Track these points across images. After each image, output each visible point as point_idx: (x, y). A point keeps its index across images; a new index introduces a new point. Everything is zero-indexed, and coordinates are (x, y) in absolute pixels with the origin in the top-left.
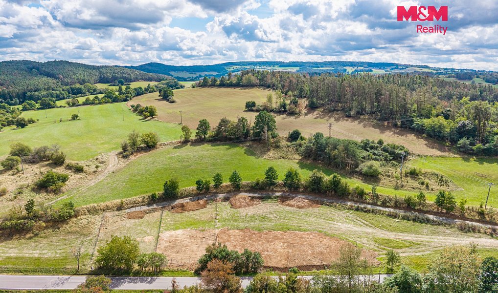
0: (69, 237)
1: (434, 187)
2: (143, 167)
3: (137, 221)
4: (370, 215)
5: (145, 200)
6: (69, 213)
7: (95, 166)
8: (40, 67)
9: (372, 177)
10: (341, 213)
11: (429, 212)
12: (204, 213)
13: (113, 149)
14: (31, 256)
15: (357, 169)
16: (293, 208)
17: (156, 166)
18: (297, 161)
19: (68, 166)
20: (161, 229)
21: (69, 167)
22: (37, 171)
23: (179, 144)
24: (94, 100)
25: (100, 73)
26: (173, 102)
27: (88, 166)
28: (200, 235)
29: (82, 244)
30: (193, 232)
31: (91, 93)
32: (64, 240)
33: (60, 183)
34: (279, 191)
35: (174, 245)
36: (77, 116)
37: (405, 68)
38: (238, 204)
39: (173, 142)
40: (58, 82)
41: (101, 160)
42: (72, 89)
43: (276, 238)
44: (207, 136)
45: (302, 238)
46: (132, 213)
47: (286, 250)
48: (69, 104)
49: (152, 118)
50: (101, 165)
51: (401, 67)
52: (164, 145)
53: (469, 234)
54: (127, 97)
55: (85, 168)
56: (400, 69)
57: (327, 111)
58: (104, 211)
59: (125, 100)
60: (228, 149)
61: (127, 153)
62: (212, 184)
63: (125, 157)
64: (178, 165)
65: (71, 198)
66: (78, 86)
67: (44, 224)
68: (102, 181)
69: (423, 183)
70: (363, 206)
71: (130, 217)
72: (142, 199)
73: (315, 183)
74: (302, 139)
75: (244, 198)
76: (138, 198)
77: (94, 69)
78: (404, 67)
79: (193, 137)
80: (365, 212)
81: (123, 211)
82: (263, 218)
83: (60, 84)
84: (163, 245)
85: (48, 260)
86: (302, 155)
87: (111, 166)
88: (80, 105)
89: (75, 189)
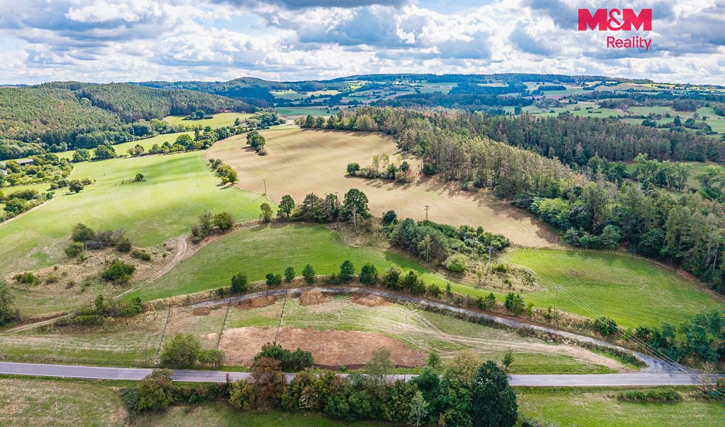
0: (136, 333)
1: (517, 286)
2: (213, 255)
3: (202, 317)
4: (438, 316)
5: (212, 295)
6: (136, 308)
7: (162, 254)
8: (92, 94)
9: (456, 272)
10: (409, 312)
11: (497, 314)
12: (270, 310)
13: (182, 231)
14: (103, 349)
15: (443, 263)
16: (362, 306)
17: (228, 254)
18: (385, 250)
19: (134, 253)
20: (226, 326)
21: (136, 255)
22: (102, 259)
23: (258, 225)
24: (163, 147)
25: (172, 100)
26: (263, 154)
27: (155, 254)
28: (263, 333)
29: (149, 339)
30: (257, 330)
31: (160, 131)
32: (133, 335)
33: (126, 276)
34: (355, 287)
35: (235, 342)
36: (142, 176)
37: (616, 84)
38: (308, 301)
39: (251, 222)
40: (116, 117)
41: (168, 246)
42: (136, 128)
43: (336, 338)
44: (290, 215)
45: (361, 338)
46: (198, 309)
47: (341, 350)
48: (131, 154)
49: (232, 185)
50: (169, 252)
51: (610, 82)
52: (241, 225)
53: (526, 338)
54: (206, 143)
55: (152, 257)
56: (609, 85)
57: (444, 180)
58: (170, 306)
59: (204, 148)
60: (312, 232)
61: (197, 238)
62: (284, 278)
63: (196, 243)
64: (252, 254)
65: (138, 292)
66: (142, 123)
67: (113, 319)
68: (170, 272)
69: (506, 282)
70: (433, 306)
71: (196, 313)
72: (208, 294)
73: (391, 279)
74: (396, 222)
75: (316, 294)
76: (205, 293)
77: (164, 96)
78: (614, 83)
79: (274, 216)
80: (434, 312)
81: (190, 307)
82: (330, 317)
83: (119, 119)
84: (225, 342)
85: (119, 354)
86: (391, 242)
87: (179, 254)
88: (146, 155)
89: (142, 281)
